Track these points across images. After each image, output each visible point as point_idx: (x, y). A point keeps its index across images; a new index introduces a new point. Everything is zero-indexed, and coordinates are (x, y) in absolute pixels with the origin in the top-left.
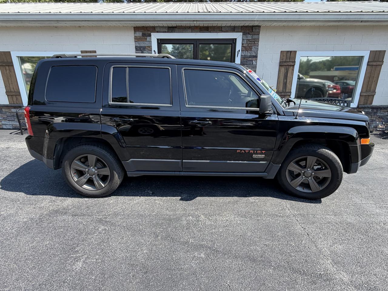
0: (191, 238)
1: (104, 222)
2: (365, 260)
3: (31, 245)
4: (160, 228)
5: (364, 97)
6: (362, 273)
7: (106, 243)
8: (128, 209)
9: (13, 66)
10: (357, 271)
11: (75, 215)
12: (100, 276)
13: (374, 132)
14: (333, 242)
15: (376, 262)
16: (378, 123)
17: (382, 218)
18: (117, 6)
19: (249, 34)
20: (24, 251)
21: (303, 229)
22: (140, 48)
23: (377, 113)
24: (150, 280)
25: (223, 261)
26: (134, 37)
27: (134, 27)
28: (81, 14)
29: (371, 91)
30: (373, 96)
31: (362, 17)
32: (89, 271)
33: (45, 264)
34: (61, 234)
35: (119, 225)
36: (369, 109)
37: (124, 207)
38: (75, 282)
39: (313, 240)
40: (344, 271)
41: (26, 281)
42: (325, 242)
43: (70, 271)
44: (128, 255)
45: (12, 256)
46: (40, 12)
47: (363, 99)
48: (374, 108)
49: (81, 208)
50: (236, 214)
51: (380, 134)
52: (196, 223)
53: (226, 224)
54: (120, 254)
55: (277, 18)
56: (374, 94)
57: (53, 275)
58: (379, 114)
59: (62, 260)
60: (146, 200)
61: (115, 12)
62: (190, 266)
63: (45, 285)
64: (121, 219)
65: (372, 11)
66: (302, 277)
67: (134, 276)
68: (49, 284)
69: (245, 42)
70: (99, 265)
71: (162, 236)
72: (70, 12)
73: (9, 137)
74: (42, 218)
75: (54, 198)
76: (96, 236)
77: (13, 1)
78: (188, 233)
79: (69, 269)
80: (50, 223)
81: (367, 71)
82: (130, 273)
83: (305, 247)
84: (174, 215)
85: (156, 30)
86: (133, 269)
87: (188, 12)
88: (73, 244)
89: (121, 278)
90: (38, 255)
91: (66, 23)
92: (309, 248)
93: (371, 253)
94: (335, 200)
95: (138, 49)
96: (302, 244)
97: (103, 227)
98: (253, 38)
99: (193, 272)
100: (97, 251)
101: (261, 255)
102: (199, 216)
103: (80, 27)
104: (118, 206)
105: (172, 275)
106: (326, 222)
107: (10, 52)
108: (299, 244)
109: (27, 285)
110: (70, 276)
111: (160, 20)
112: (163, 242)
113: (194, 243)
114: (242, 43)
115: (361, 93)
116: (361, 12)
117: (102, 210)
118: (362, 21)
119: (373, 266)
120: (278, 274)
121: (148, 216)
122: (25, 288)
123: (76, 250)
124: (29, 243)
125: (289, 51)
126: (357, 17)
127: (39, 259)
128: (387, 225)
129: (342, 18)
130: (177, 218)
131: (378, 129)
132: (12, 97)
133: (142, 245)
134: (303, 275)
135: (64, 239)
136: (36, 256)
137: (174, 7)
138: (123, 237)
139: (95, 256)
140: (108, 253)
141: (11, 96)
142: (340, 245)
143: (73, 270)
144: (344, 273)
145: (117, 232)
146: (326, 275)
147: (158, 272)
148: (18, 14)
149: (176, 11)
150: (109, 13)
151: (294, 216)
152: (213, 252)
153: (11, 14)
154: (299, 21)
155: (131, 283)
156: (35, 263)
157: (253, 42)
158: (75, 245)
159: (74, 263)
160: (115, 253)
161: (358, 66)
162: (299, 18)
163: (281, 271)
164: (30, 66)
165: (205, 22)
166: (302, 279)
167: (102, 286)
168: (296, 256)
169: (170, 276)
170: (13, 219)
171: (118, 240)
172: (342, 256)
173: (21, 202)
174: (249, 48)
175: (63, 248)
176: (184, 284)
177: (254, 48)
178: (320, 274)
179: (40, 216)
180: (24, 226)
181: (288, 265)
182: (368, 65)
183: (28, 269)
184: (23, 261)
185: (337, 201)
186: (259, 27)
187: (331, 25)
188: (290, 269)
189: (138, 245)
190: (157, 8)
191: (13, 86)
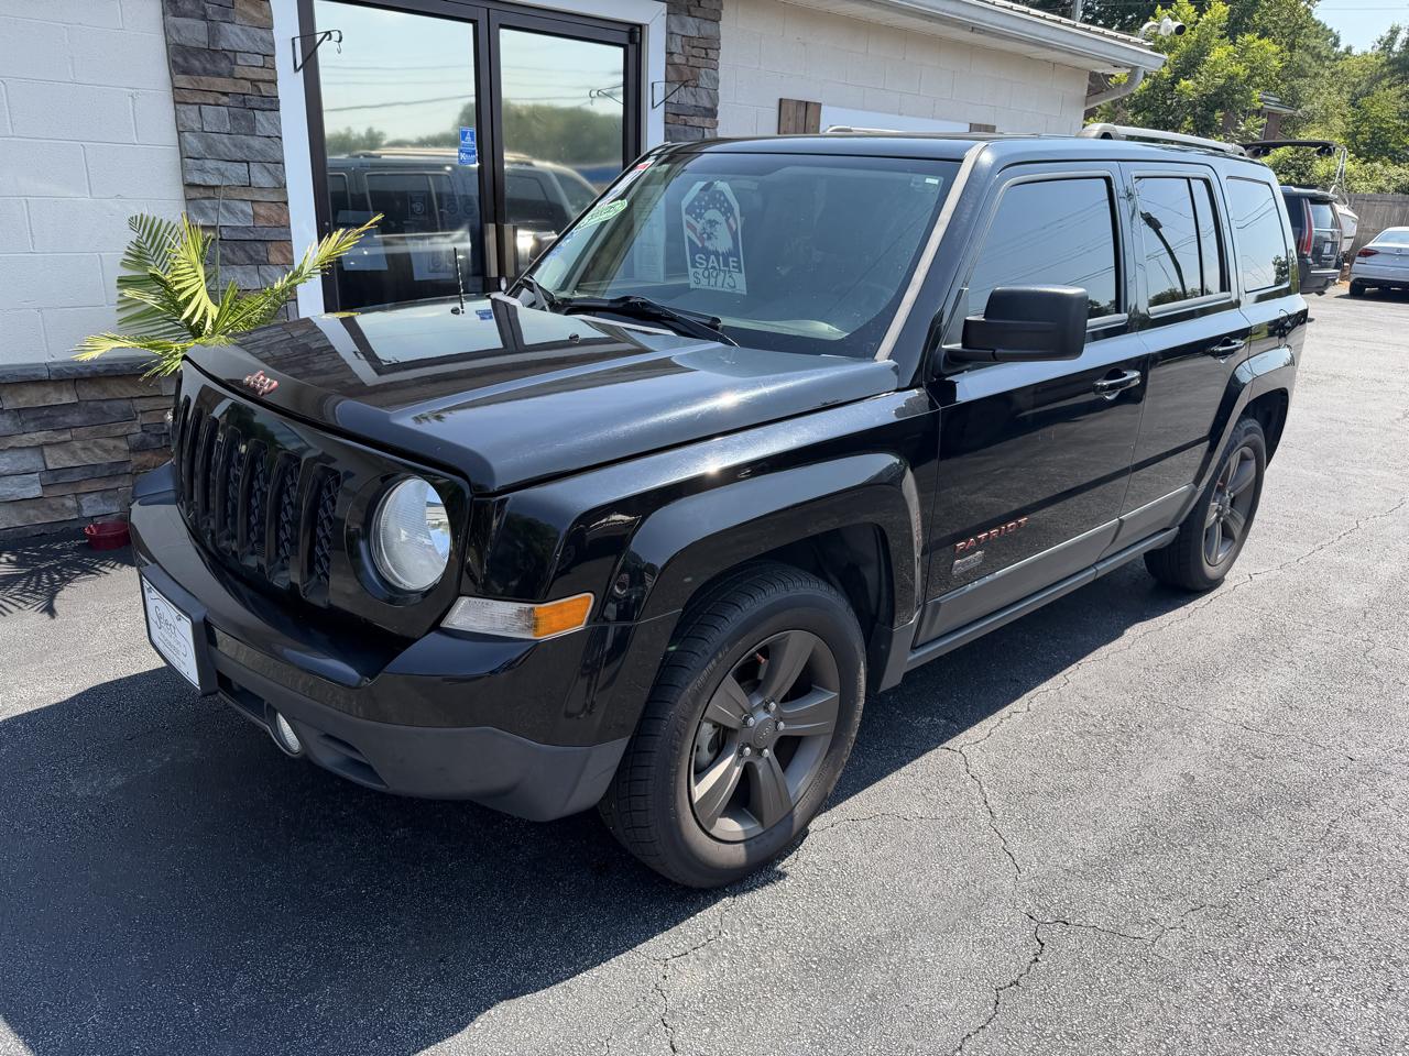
19: (689, 15)
22: (199, 4)
69: (677, 45)
95: (189, 6)
98: (702, 33)
114: (666, 47)
125: (800, 102)
157: (704, 51)
174: (691, 73)
177: (704, 77)
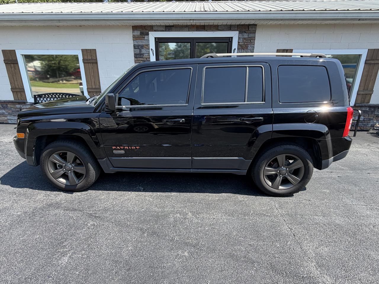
0: (176, 236)
1: (94, 217)
2: (351, 263)
3: (21, 239)
4: (147, 225)
5: (362, 95)
6: (347, 277)
7: (93, 238)
8: (118, 205)
9: (18, 63)
10: (341, 274)
11: (67, 210)
12: (83, 272)
13: (371, 131)
14: (319, 243)
15: (362, 266)
16: (375, 121)
17: (372, 221)
18: (117, 5)
19: (245, 33)
20: (15, 244)
21: (289, 230)
22: (138, 47)
23: (374, 111)
24: (132, 278)
25: (205, 260)
26: (132, 35)
27: (133, 27)
28: (81, 14)
29: (369, 89)
30: (371, 95)
31: (359, 15)
32: (74, 267)
33: (33, 258)
34: (51, 228)
35: (108, 221)
36: (366, 107)
37: (115, 203)
38: (59, 277)
39: (298, 241)
40: (328, 274)
41: (13, 274)
42: (311, 244)
43: (56, 265)
44: (113, 251)
45: (3, 249)
46: (42, 12)
47: (360, 97)
48: (371, 107)
49: (73, 203)
50: (223, 213)
51: (377, 133)
52: (183, 221)
53: (213, 223)
54: (105, 250)
55: (273, 16)
56: (372, 92)
57: (39, 269)
58: (376, 113)
59: (50, 254)
60: (136, 197)
61: (114, 12)
62: (173, 264)
63: (31, 279)
64: (110, 214)
65: (370, 9)
66: (283, 280)
67: (117, 272)
68: (34, 278)
69: (241, 40)
70: (84, 260)
71: (148, 233)
72: (71, 12)
73: (13, 132)
74: (35, 212)
75: (48, 192)
76: (84, 231)
77: (23, 1)
78: (174, 230)
79: (55, 263)
80: (42, 217)
81: (365, 70)
82: (113, 270)
83: (290, 248)
84: (162, 212)
85: (154, 29)
86: (116, 266)
87: (185, 11)
88: (62, 239)
89: (104, 275)
90: (27, 249)
91: (67, 23)
92: (293, 249)
93: (357, 257)
94: (325, 200)
95: (137, 47)
96: (287, 245)
97: (92, 223)
98: (250, 36)
99: (175, 270)
100: (84, 246)
101: (245, 255)
102: (187, 214)
103: (81, 26)
104: (109, 201)
105: (154, 273)
106: (313, 223)
107: (15, 50)
108: (284, 245)
109: (14, 278)
110: (55, 270)
111: (158, 19)
112: (148, 239)
113: (179, 241)
114: (238, 41)
115: (359, 92)
116: (359, 10)
117: (93, 205)
118: (359, 20)
119: (358, 271)
120: (259, 275)
121: (137, 212)
122: (11, 281)
123: (64, 244)
124: (20, 236)
125: (285, 49)
126: (354, 15)
127: (28, 252)
128: (376, 228)
129: (339, 16)
130: (165, 215)
131: (375, 128)
132: (17, 94)
133: (128, 241)
134: (285, 277)
135: (53, 233)
136: (25, 250)
137: (172, 7)
138: (111, 233)
139: (81, 251)
140: (94, 249)
141: (15, 92)
142: (326, 247)
143: (58, 265)
144: (328, 276)
145: (105, 228)
146: (309, 278)
147: (141, 270)
148: (22, 14)
149: (173, 10)
150: (108, 13)
151: (281, 216)
152: (196, 250)
153: (15, 14)
154: (295, 19)
155: (113, 279)
156: (23, 256)
157: (250, 41)
158: (63, 239)
159: (60, 258)
160: (101, 249)
161: (356, 64)
162: (295, 17)
163: (263, 273)
164: (40, 64)
165: (202, 21)
166: (283, 282)
167: (84, 282)
168: (279, 258)
169: (152, 274)
170: (8, 212)
171: (105, 236)
172: (327, 258)
173: (17, 196)
174: (245, 46)
175: (51, 242)
176: (165, 282)
177: (250, 47)
178: (303, 276)
179: (33, 210)
180: (17, 220)
181: (271, 266)
182: (365, 63)
183: (16, 263)
184: (13, 254)
185: (327, 201)
186: (256, 25)
187: (328, 23)
188: (273, 271)
189: (124, 242)
190: (155, 7)
191: (18, 83)
